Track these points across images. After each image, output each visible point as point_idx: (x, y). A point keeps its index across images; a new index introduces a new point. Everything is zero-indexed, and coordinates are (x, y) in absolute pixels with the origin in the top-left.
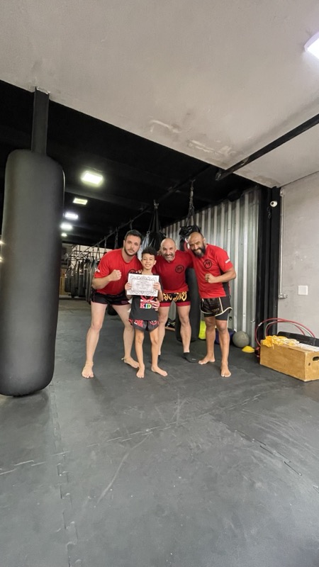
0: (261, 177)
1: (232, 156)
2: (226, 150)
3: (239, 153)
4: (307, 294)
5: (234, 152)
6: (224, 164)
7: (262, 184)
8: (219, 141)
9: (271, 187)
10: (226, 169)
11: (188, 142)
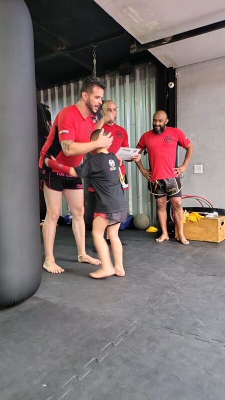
0: (165, 56)
1: (155, 31)
2: (153, 24)
3: (163, 30)
4: (202, 172)
5: (159, 28)
6: (142, 37)
7: (162, 62)
8: (153, 15)
9: (168, 67)
10: (142, 43)
11: (125, 7)
